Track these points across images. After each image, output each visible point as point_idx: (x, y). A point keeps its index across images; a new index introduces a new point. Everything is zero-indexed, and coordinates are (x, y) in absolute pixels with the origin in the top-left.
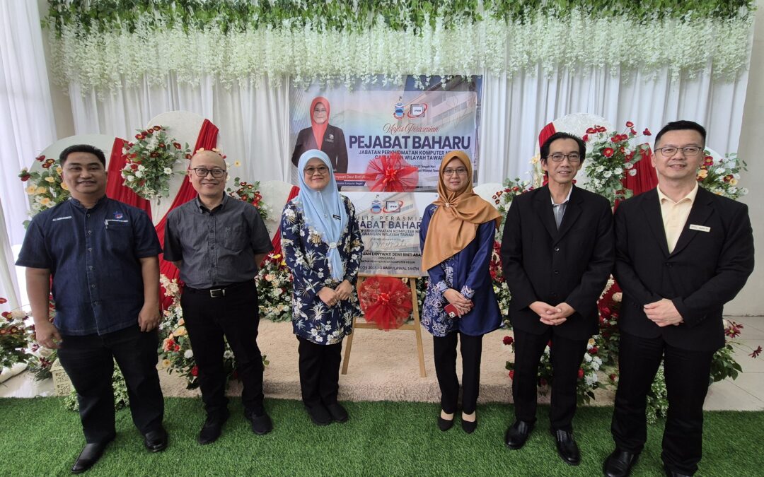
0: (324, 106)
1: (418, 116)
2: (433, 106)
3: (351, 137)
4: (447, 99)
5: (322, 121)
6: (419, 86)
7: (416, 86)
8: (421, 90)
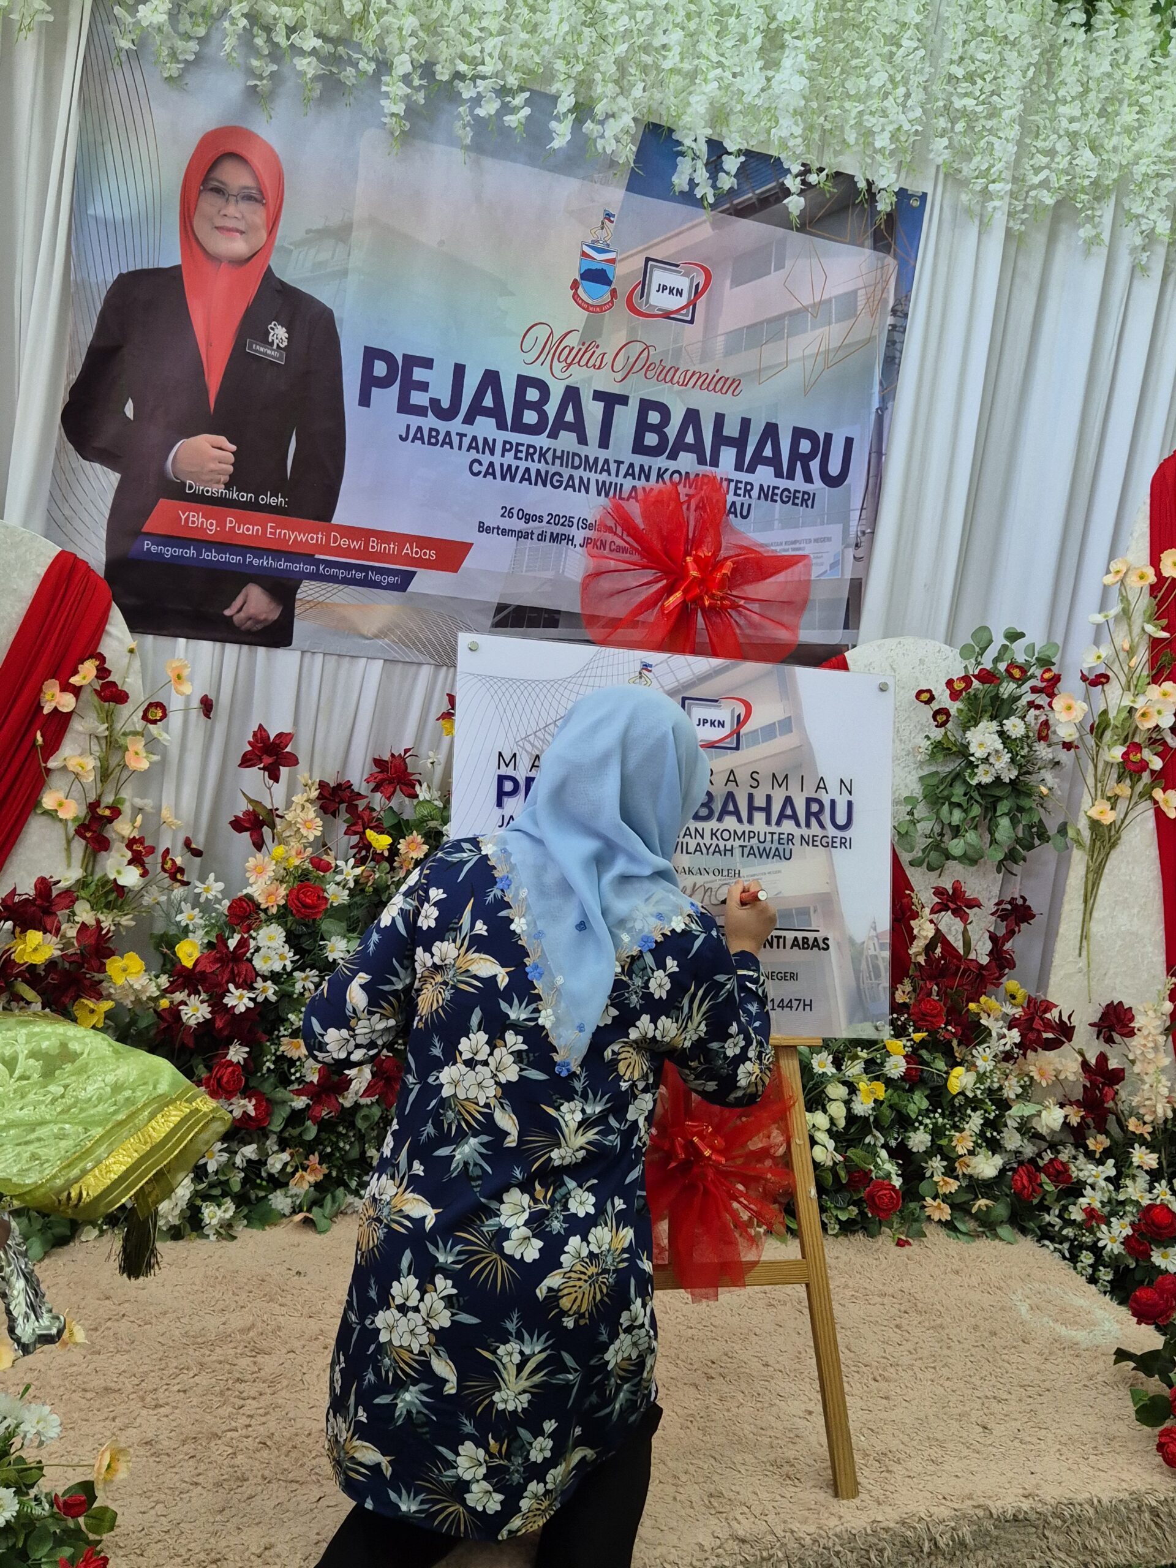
0: (256, 177)
1: (667, 315)
2: (737, 282)
3: (371, 354)
4: (788, 263)
5: (239, 247)
6: (692, 184)
7: (680, 181)
8: (700, 203)
